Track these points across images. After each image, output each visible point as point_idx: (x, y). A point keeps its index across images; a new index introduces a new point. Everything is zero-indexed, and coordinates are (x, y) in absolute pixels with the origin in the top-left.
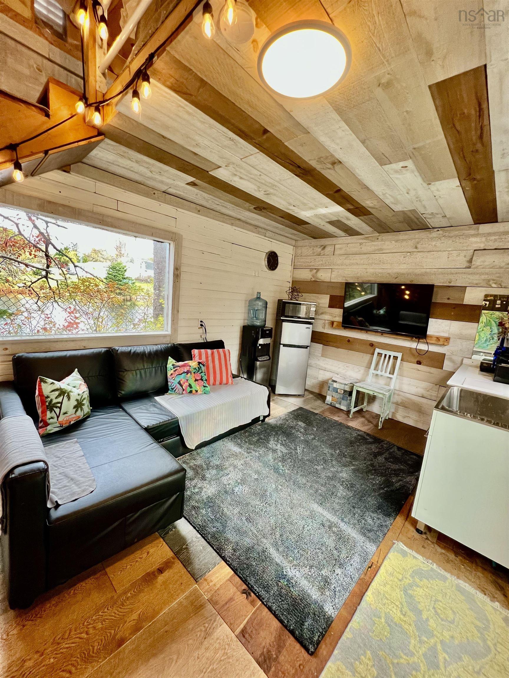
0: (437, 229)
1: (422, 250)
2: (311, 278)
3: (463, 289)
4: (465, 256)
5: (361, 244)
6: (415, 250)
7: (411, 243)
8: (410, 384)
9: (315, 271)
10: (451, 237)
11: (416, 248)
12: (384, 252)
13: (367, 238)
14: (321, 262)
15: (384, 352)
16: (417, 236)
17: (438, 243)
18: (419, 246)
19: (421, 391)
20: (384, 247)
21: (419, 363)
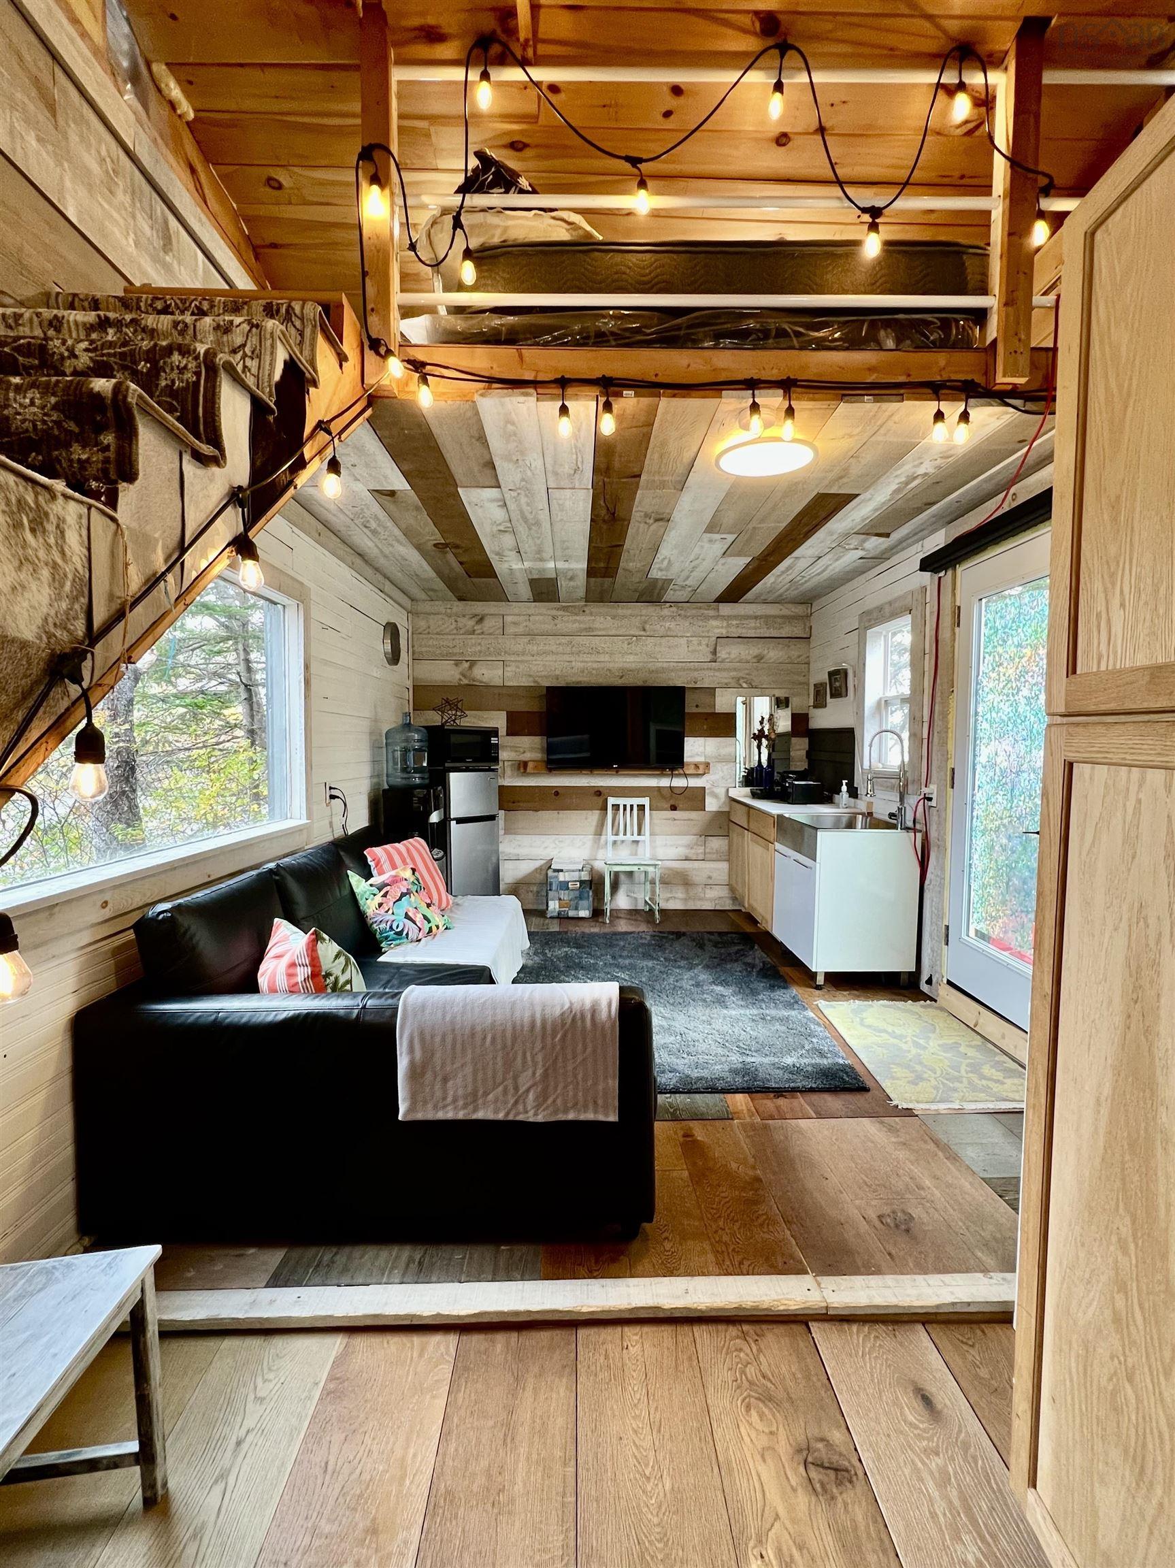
0: (668, 604)
1: (652, 634)
2: (460, 680)
3: (711, 691)
4: (707, 646)
5: (554, 618)
6: (642, 633)
7: (636, 621)
8: (666, 845)
9: (466, 665)
10: (686, 617)
11: (644, 630)
12: (595, 633)
13: (565, 609)
14: (479, 648)
15: (621, 801)
16: (644, 612)
17: (673, 625)
18: (647, 627)
19: (681, 851)
20: (597, 625)
21: (674, 808)
